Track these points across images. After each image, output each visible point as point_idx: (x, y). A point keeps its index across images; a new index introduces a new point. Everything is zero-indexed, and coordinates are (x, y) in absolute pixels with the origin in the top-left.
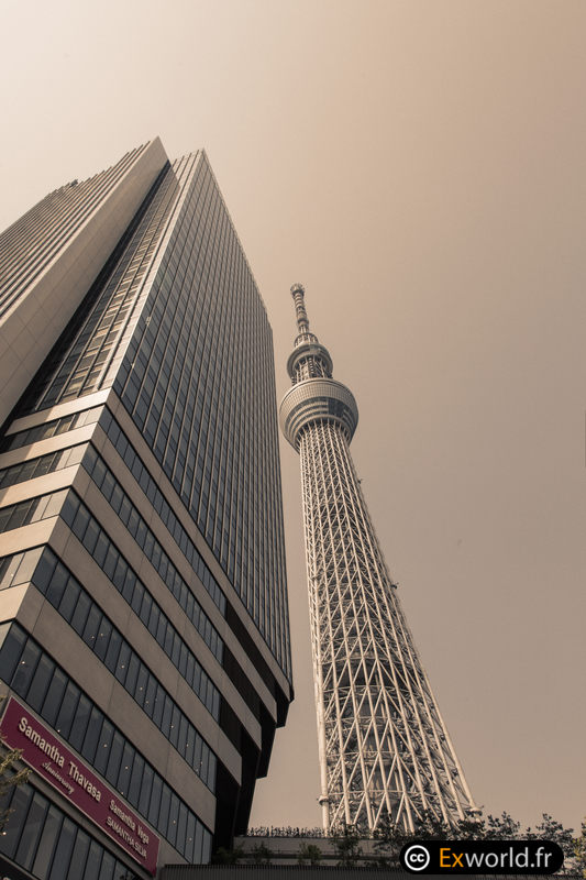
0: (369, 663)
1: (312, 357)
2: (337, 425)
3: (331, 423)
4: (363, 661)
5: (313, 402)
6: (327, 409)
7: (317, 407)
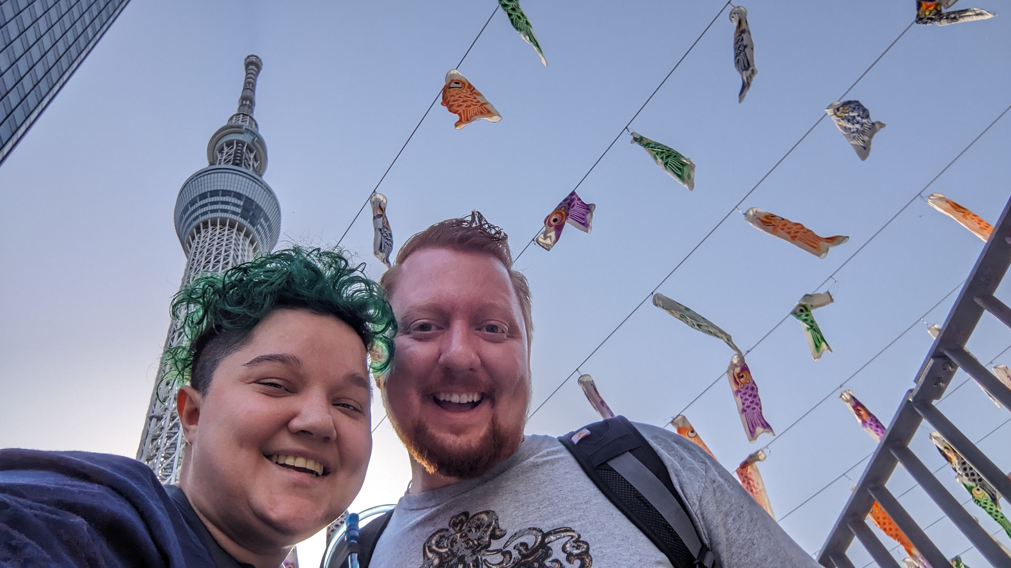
1: (243, 143)
2: (247, 235)
3: (240, 230)
5: (223, 195)
6: (239, 210)
7: (227, 203)
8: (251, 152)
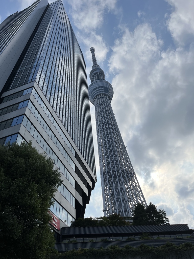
0: (118, 171)
1: (98, 72)
2: (107, 96)
4: (116, 170)
6: (103, 91)
7: (99, 90)
8: (100, 74)
